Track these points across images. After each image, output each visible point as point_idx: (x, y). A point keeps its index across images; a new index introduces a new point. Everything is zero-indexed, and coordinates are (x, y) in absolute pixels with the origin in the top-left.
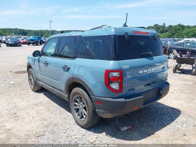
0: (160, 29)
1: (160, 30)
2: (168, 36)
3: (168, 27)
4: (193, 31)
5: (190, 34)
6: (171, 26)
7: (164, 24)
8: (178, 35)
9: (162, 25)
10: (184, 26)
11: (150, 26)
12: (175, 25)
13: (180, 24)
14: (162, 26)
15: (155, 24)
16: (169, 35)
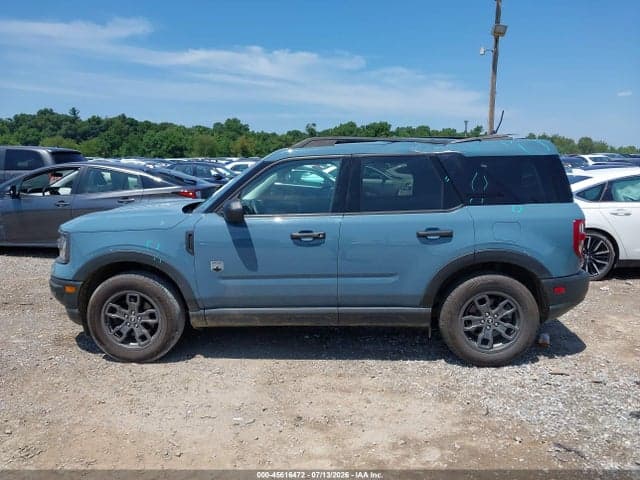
0: (64, 128)
1: (63, 131)
2: (100, 149)
3: (89, 121)
4: (170, 139)
5: (161, 145)
6: (96, 121)
7: (74, 111)
8: (129, 149)
9: (67, 112)
10: (136, 121)
11: (22, 115)
12: (111, 117)
13: (124, 117)
14: (66, 118)
15: (43, 108)
16: (103, 149)
